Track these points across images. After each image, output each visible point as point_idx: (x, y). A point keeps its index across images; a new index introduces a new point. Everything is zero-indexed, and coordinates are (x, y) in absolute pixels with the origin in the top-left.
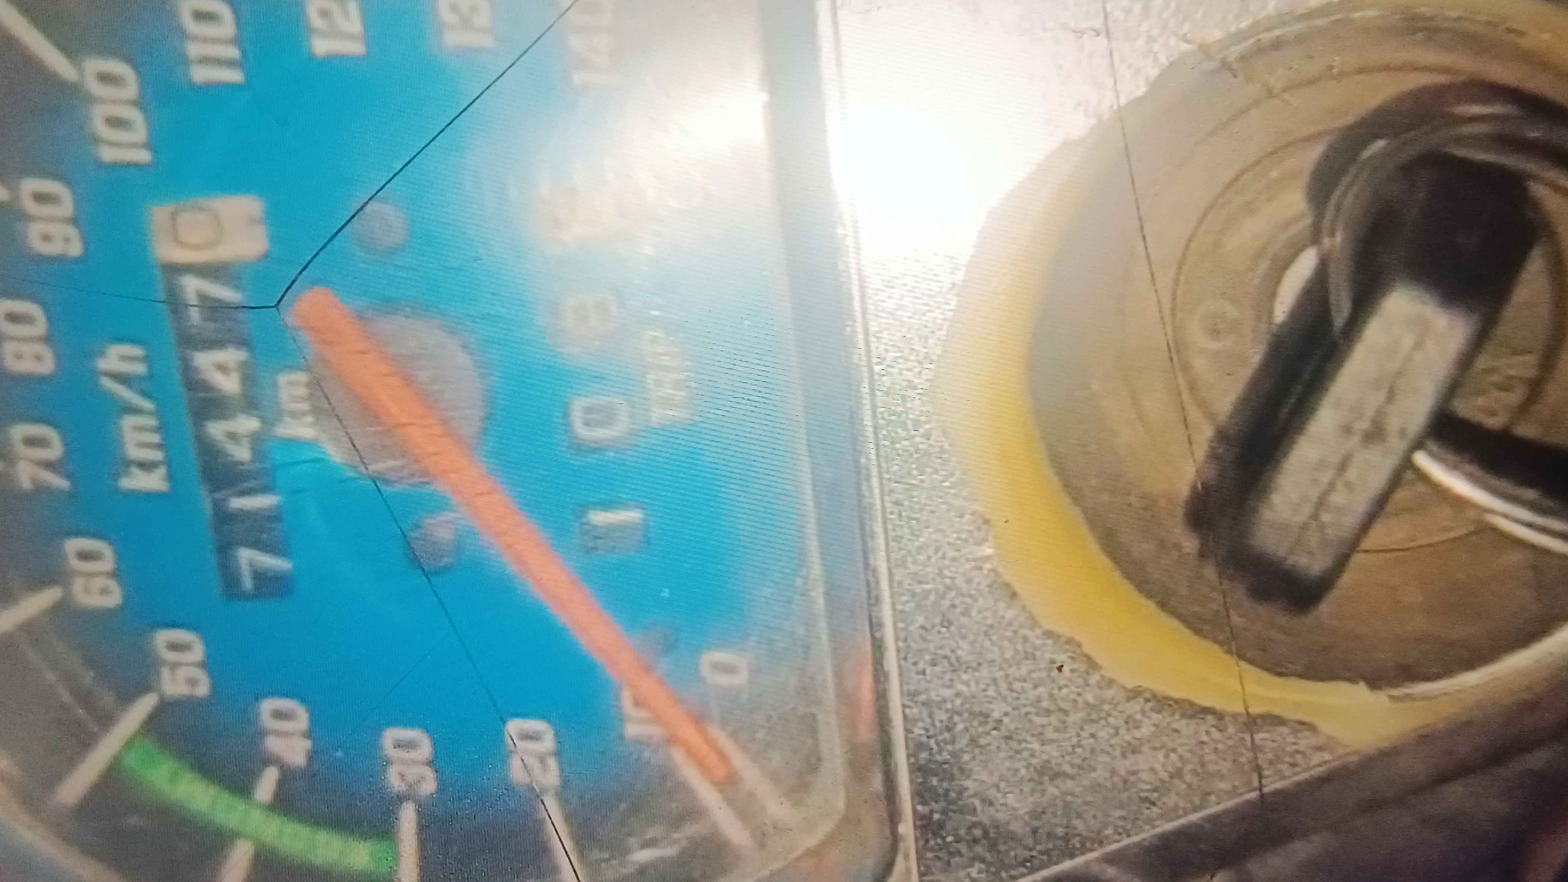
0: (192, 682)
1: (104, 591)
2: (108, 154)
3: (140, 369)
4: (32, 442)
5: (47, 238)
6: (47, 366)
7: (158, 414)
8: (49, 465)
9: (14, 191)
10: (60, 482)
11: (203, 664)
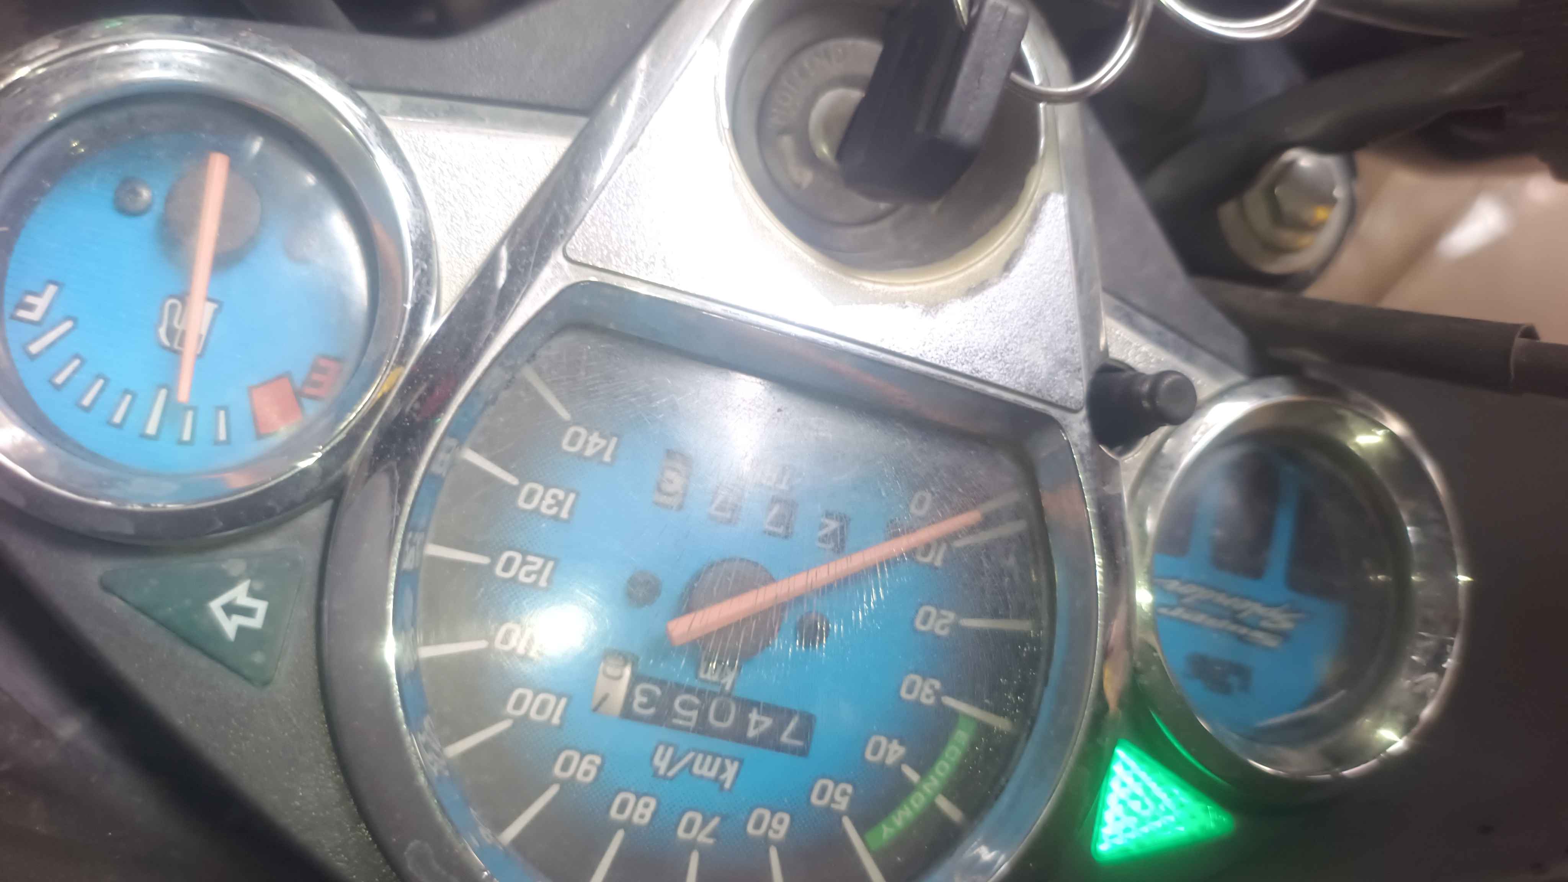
0: (844, 793)
1: (781, 822)
2: (556, 720)
3: (671, 751)
4: (688, 829)
5: (586, 773)
6: (653, 803)
7: (697, 751)
8: (705, 823)
9: (556, 781)
10: (715, 822)
11: (836, 783)
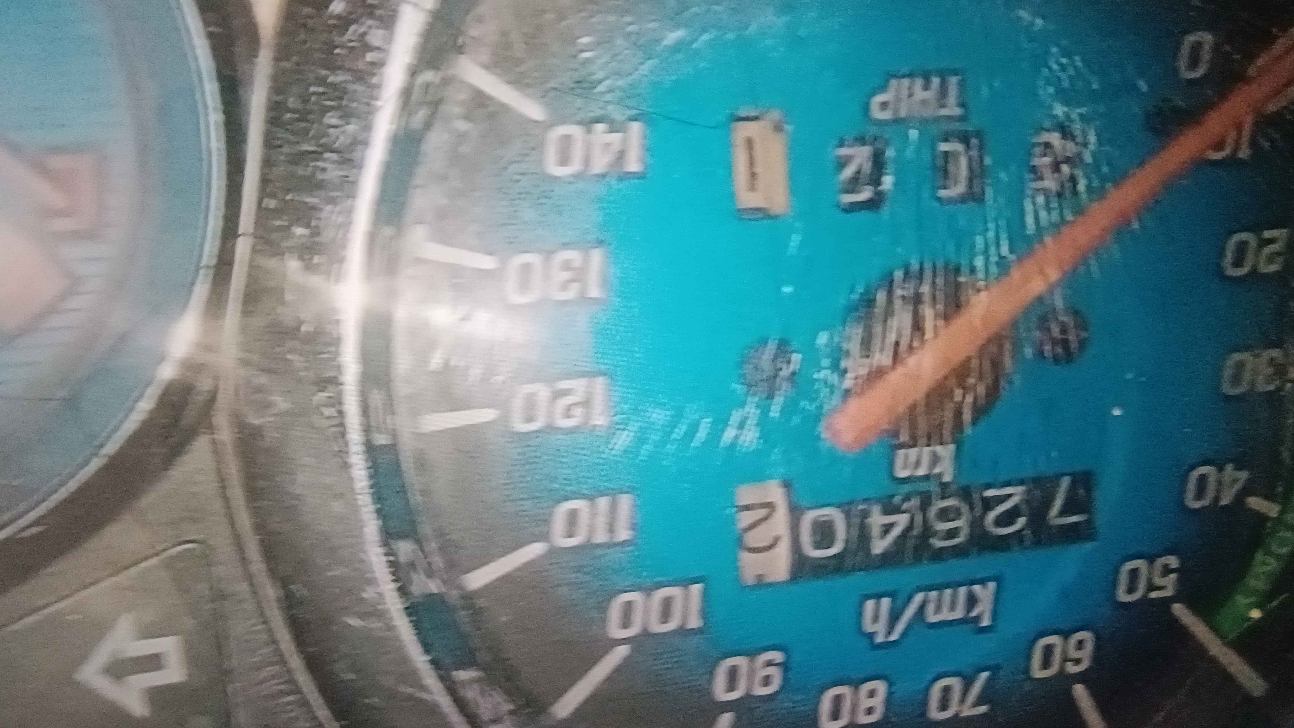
0: (1167, 570)
1: (1080, 644)
2: (695, 620)
3: (886, 602)
4: (944, 704)
5: (767, 681)
6: (881, 687)
7: (926, 590)
8: (967, 687)
9: (724, 707)
10: (982, 680)
11: (1151, 559)
